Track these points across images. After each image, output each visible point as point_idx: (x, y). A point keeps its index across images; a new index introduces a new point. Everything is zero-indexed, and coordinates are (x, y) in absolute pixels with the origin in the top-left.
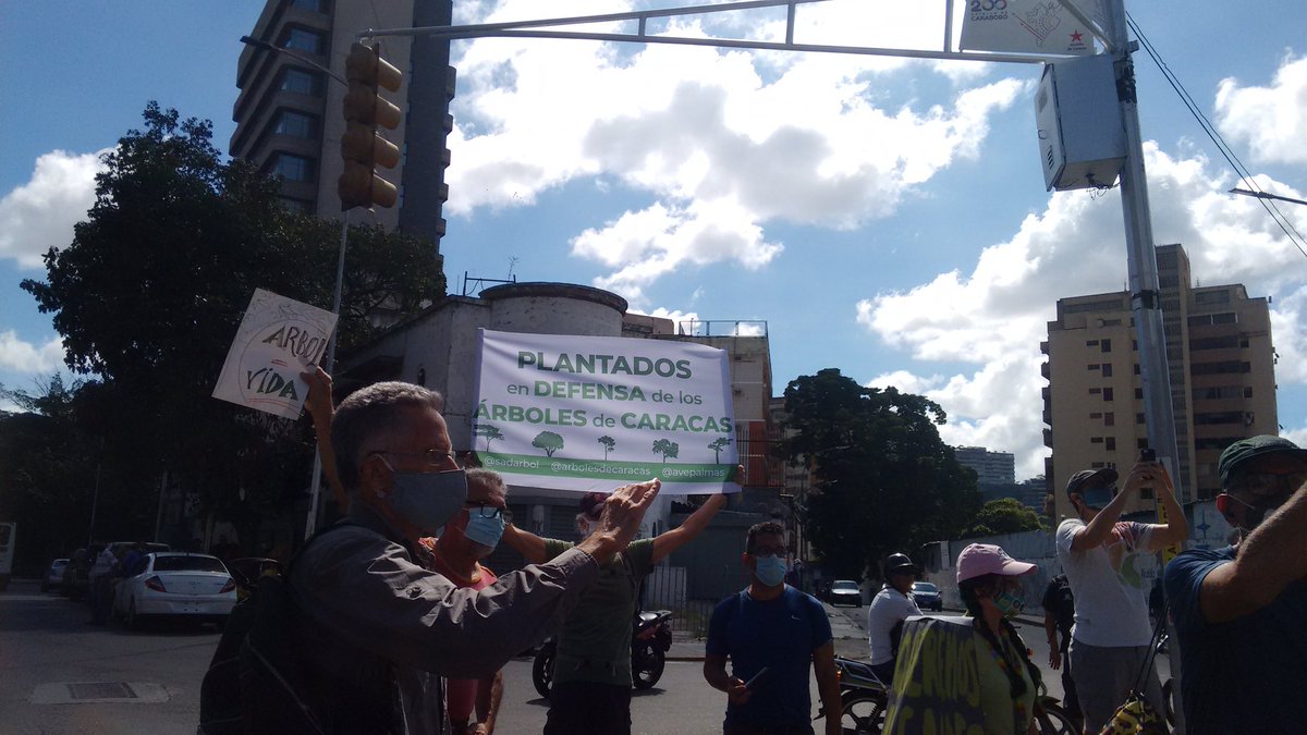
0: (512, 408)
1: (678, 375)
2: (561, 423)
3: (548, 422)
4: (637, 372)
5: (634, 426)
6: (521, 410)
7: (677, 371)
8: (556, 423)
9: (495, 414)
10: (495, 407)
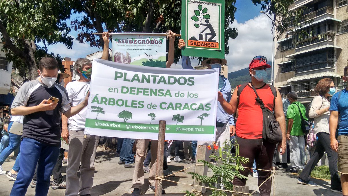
0: (110, 99)
1: (188, 84)
2: (132, 106)
3: (126, 106)
4: (169, 83)
5: (165, 108)
6: (114, 100)
7: (188, 82)
8: (129, 106)
9: (102, 102)
10: (102, 98)
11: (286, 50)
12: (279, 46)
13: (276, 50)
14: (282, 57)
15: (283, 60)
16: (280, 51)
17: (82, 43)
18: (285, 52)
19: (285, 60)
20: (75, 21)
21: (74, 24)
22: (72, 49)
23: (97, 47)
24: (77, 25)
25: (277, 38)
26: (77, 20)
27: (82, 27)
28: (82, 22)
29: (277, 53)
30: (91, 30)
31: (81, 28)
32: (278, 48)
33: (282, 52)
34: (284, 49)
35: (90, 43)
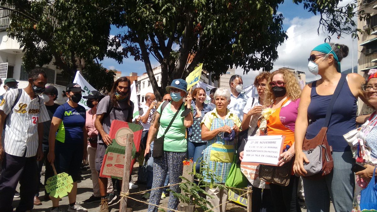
11: (372, 53)
12: (363, 49)
13: (359, 54)
14: (368, 63)
15: (369, 65)
16: (364, 55)
17: (127, 57)
18: (372, 56)
19: (371, 64)
20: (118, 36)
21: (118, 38)
22: (122, 63)
23: (140, 60)
24: (121, 40)
25: (329, 39)
26: (120, 35)
27: (125, 41)
28: (125, 36)
29: (361, 57)
30: (135, 44)
31: (124, 43)
32: (362, 52)
33: (367, 55)
34: (370, 52)
35: (134, 57)
